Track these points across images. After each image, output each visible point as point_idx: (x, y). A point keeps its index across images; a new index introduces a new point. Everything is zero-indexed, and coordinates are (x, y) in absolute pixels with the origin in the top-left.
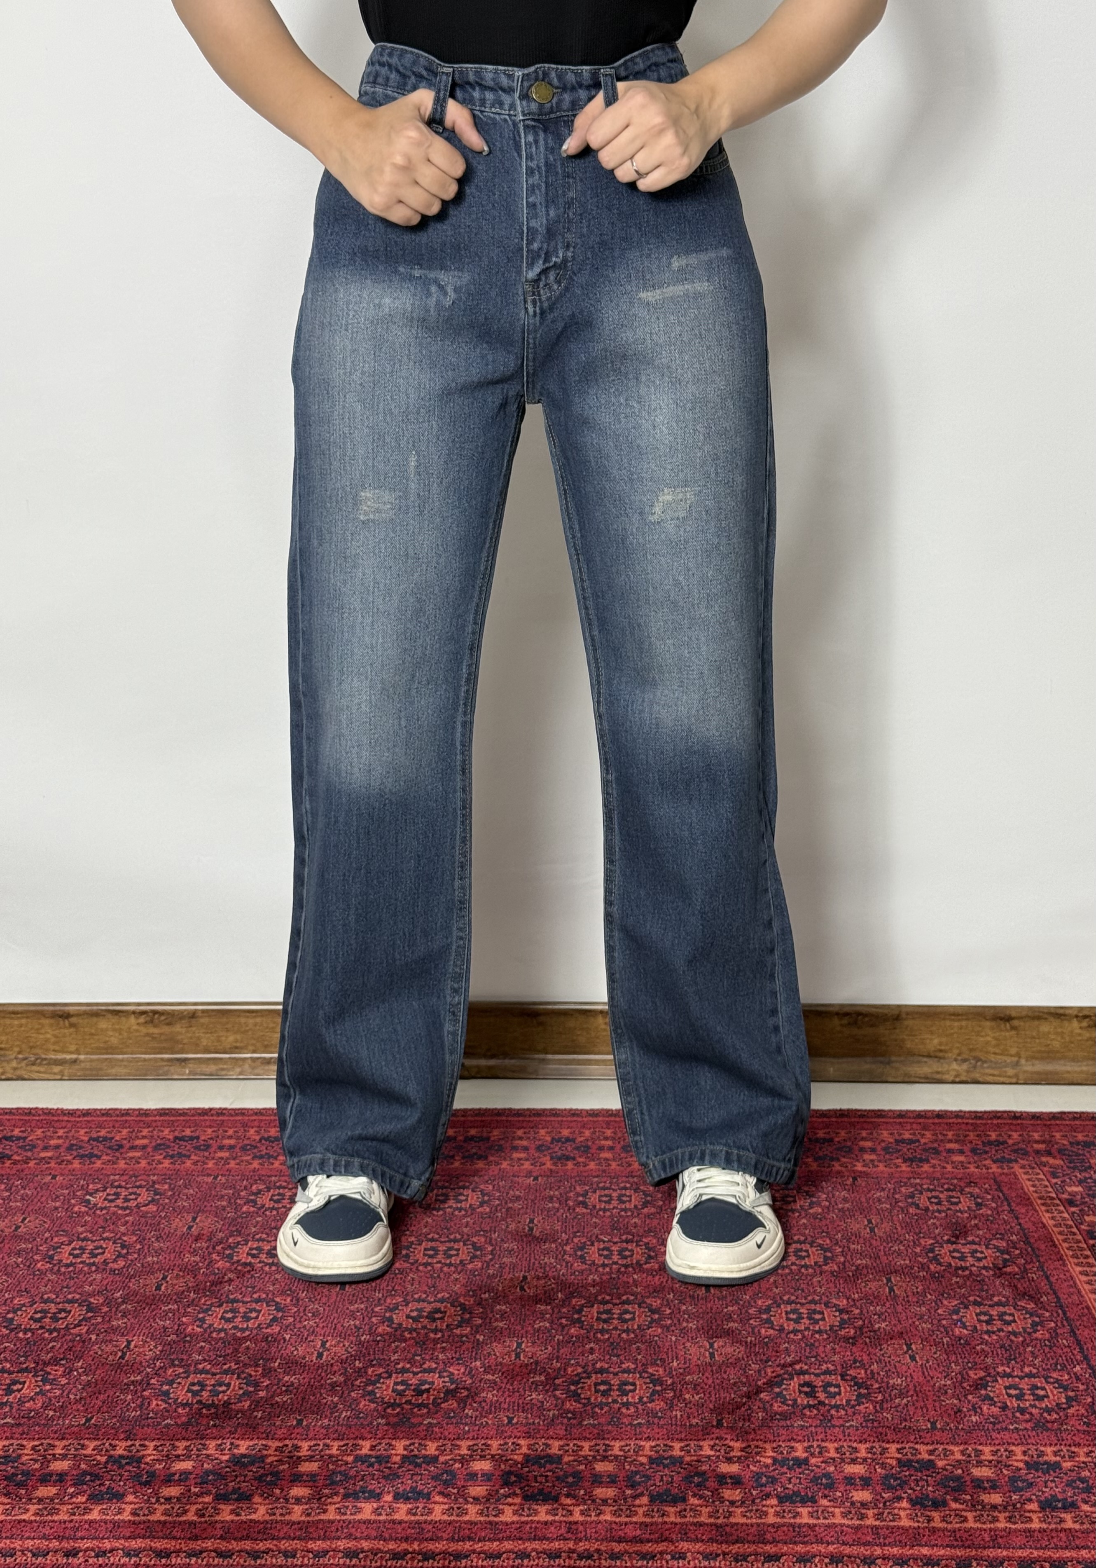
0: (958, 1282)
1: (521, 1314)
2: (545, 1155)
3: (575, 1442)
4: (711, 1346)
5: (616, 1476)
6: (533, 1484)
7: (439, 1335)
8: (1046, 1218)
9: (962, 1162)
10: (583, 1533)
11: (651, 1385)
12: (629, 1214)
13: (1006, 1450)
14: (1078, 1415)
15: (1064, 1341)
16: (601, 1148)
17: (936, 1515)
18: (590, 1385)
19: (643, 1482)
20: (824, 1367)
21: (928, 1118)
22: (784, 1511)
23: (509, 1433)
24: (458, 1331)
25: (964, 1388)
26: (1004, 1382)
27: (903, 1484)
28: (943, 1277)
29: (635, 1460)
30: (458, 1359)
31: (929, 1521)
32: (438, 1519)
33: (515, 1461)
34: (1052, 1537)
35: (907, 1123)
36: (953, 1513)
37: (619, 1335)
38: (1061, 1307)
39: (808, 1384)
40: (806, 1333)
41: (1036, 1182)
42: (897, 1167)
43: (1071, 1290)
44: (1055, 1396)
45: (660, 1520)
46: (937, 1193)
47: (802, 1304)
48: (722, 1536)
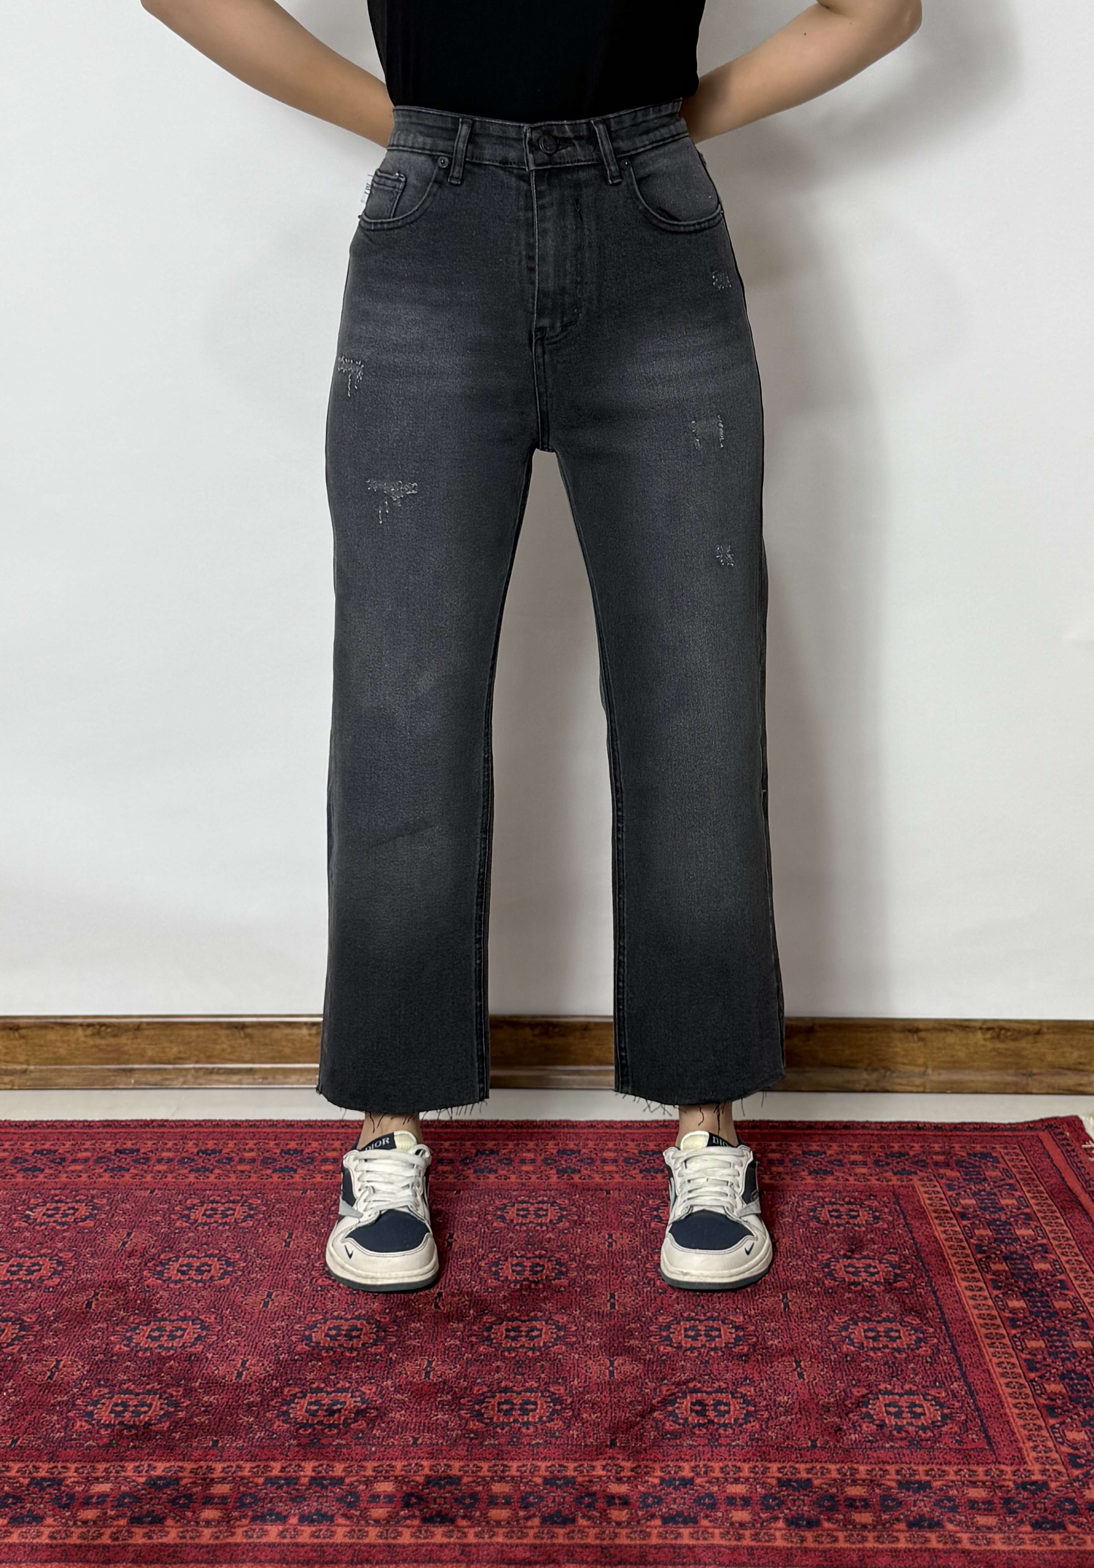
0: (849, 1298)
1: (434, 1332)
2: (469, 1168)
3: (475, 1462)
4: (612, 1365)
5: (511, 1497)
6: (432, 1506)
7: (355, 1354)
8: (938, 1232)
9: (864, 1174)
10: (476, 1556)
11: (551, 1404)
12: (544, 1228)
13: (881, 1469)
14: (951, 1433)
15: (945, 1358)
16: (523, 1161)
17: (809, 1535)
18: (493, 1405)
19: (535, 1503)
20: (716, 1385)
21: (837, 1129)
22: (666, 1532)
23: (413, 1454)
24: (372, 1350)
25: (846, 1406)
26: (884, 1399)
27: (781, 1503)
28: (836, 1293)
29: (531, 1481)
30: (370, 1379)
31: (802, 1541)
32: (339, 1542)
33: (417, 1482)
34: (916, 1558)
35: (815, 1134)
36: (825, 1533)
37: (525, 1353)
38: (945, 1323)
39: (700, 1403)
40: (702, 1350)
41: (933, 1195)
42: (804, 1179)
43: (956, 1305)
44: (931, 1412)
45: (549, 1542)
46: (838, 1206)
47: (701, 1321)
48: (606, 1557)
